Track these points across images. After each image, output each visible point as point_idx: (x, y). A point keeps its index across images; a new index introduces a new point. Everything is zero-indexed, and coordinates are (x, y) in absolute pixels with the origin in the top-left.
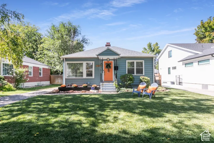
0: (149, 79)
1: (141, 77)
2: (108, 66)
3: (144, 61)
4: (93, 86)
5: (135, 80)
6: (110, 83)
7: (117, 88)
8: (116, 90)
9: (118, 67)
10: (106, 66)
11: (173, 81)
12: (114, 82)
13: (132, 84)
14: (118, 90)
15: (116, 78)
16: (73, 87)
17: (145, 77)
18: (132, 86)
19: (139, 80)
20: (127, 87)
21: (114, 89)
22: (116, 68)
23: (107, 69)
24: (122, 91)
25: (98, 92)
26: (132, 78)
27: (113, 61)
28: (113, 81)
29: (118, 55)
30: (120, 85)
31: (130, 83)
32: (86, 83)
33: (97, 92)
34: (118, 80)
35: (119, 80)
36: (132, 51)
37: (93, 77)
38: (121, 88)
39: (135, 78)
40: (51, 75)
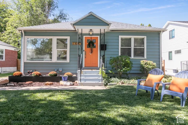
0: (155, 64)
1: (142, 61)
2: (91, 44)
3: (146, 37)
4: (65, 75)
5: (133, 65)
6: (93, 70)
7: (104, 78)
8: (103, 82)
9: (106, 45)
10: (88, 44)
11: (176, 69)
12: (100, 69)
13: (128, 72)
14: (107, 82)
15: (104, 62)
16: (33, 76)
17: (149, 62)
18: (129, 75)
19: (139, 66)
20: (121, 77)
21: (99, 80)
22: (103, 47)
23: (89, 49)
24: (113, 83)
25: (73, 85)
26: (129, 62)
27: (99, 37)
28: (99, 67)
29: (108, 24)
30: (110, 73)
31: (126, 71)
32: (56, 70)
33: (71, 85)
34: (105, 66)
35: (108, 65)
36: (127, 25)
37: (68, 60)
38: (111, 77)
39: (133, 63)
40: (18, 59)
